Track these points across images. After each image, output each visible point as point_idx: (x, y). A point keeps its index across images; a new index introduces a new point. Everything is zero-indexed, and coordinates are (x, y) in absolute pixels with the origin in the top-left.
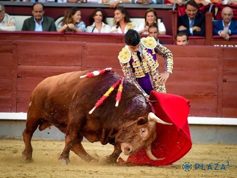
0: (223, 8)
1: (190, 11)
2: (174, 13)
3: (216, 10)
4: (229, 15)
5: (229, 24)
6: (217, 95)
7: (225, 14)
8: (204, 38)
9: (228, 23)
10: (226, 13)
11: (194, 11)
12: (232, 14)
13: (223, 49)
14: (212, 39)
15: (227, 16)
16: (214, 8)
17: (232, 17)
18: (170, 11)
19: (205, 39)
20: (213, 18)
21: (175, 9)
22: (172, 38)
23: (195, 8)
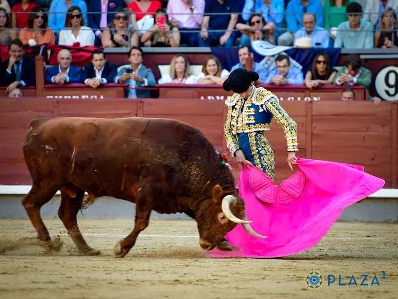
0: (59, 50)
1: (15, 51)
3: (49, 52)
4: (67, 59)
5: (68, 71)
7: (63, 59)
8: (34, 87)
9: (66, 69)
10: (63, 56)
11: (19, 51)
12: (71, 57)
13: (58, 101)
14: (44, 89)
15: (65, 61)
16: (45, 50)
17: (71, 61)
20: (45, 63)
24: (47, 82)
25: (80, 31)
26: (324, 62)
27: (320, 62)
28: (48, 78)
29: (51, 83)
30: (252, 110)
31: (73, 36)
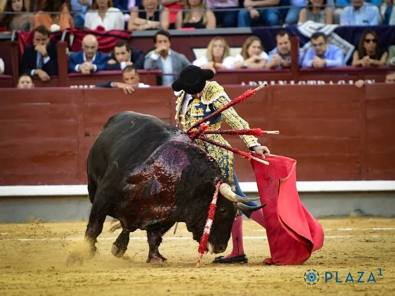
2: (13, 44)
3: (72, 38)
4: (93, 47)
6: (78, 154)
7: (87, 47)
8: (57, 76)
13: (83, 91)
14: (68, 79)
16: (68, 35)
18: (7, 41)
19: (58, 78)
20: (67, 50)
21: (15, 39)
22: (12, 79)
23: (46, 37)
24: (71, 70)
25: (107, 14)
26: (374, 41)
27: (368, 41)
28: (71, 66)
29: (75, 72)
30: (201, 110)
31: (99, 19)
